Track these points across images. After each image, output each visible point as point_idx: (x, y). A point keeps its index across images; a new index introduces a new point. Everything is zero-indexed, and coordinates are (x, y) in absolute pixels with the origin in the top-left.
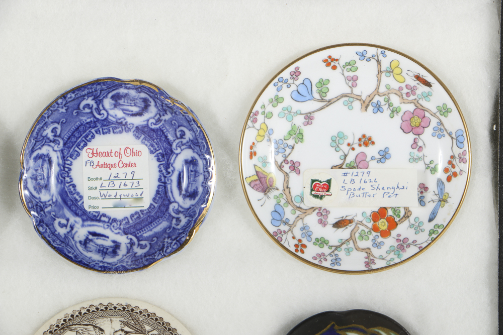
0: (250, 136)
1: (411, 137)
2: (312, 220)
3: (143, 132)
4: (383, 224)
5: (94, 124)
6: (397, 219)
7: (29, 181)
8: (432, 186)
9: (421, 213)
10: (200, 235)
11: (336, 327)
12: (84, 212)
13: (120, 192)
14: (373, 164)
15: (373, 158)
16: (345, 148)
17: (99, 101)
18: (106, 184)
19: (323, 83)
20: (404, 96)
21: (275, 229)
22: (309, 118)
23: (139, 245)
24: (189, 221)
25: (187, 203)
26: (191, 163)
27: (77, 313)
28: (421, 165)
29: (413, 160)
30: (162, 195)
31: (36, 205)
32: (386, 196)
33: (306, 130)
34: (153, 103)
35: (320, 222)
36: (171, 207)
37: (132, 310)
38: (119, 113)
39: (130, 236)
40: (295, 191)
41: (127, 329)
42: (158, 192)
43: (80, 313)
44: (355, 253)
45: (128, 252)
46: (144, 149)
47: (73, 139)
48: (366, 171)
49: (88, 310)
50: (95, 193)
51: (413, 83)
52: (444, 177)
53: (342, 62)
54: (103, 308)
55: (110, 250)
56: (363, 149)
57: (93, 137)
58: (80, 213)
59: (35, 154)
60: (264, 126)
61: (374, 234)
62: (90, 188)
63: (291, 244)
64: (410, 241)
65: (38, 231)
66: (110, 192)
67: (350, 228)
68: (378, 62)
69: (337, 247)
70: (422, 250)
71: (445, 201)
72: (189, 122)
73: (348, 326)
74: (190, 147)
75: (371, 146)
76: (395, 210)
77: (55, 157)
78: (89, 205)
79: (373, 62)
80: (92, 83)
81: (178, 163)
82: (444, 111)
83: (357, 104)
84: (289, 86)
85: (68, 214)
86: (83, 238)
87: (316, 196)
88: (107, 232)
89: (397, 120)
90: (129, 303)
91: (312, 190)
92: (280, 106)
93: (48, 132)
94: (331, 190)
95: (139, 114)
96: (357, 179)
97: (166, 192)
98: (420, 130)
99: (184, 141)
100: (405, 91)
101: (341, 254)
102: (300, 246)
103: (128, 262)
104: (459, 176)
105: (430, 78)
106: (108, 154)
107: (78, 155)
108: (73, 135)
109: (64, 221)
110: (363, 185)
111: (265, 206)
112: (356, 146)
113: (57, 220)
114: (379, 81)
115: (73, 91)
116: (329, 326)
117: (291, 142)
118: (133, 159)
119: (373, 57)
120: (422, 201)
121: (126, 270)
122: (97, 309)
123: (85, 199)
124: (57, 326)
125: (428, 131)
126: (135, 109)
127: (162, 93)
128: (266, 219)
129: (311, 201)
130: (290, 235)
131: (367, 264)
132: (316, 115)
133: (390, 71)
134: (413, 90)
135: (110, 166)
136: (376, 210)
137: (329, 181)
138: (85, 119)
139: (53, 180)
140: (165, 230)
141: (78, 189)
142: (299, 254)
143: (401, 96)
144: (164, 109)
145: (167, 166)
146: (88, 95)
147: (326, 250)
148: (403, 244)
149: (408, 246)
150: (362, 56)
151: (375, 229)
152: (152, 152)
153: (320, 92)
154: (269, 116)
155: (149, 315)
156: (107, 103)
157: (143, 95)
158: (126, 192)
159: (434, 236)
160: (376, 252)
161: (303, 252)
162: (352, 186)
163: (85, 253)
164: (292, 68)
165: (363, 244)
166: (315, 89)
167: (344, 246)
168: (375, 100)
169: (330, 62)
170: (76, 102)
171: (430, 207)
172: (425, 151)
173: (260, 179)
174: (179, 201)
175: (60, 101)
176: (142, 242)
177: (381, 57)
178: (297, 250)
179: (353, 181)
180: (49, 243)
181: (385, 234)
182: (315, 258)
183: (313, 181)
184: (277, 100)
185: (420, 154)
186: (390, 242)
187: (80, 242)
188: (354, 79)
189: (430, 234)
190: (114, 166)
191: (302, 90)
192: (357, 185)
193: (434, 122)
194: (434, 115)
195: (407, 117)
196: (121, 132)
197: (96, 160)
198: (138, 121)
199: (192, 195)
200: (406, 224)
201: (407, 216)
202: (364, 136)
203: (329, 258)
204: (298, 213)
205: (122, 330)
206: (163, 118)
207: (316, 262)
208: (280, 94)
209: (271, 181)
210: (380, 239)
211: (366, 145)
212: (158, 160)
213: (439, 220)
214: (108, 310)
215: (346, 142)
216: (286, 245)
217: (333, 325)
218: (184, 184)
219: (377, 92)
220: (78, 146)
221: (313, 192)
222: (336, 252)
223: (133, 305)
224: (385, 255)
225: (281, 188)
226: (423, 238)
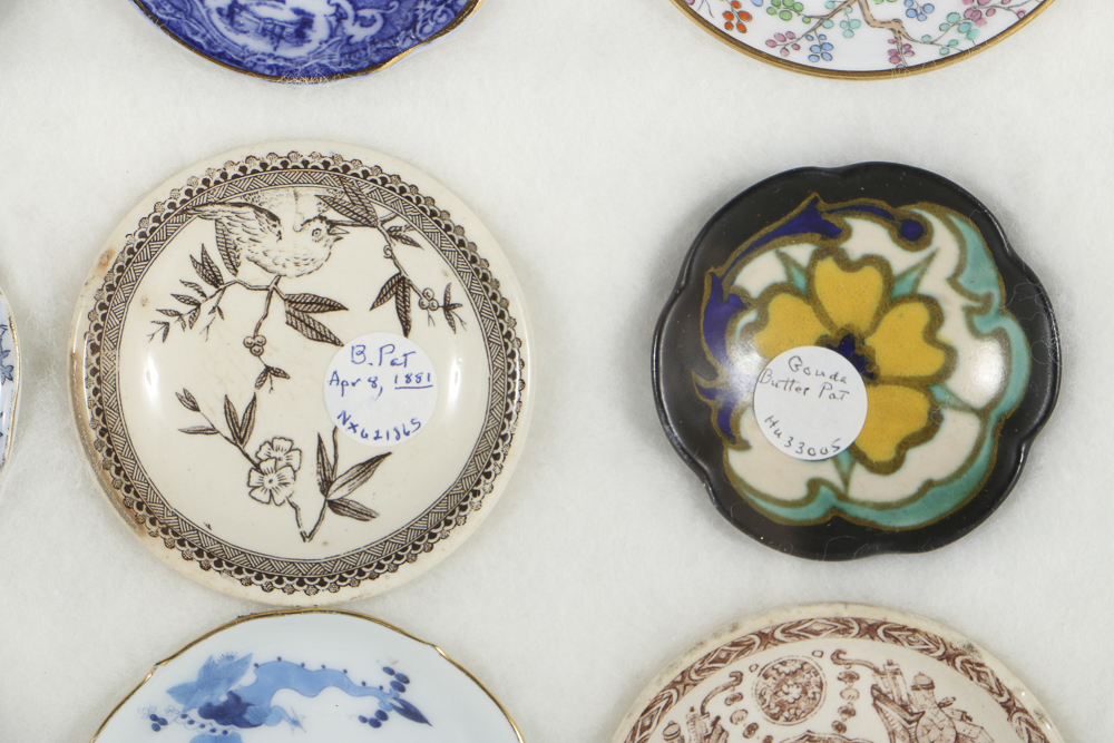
11: (822, 205)
23: (357, 18)
27: (217, 176)
37: (346, 168)
39: (336, 0)
41: (332, 215)
43: (224, 175)
44: (865, 32)
45: (331, 36)
49: (243, 169)
54: (277, 163)
55: (290, 29)
63: (715, 12)
69: (822, 19)
70: (1023, 18)
73: (850, 203)
86: (225, 3)
90: (337, 151)
101: (833, 34)
102: (736, 16)
103: (332, 57)
116: (804, 204)
121: (330, 74)
122: (264, 165)
124: (172, 205)
131: (894, 55)
142: (735, 33)
147: (797, 26)
148: (978, 8)
149: (992, 11)
155: (384, 180)
160: (914, 28)
161: (743, 29)
163: (231, 35)
165: (883, 11)
167: (839, 17)
176: (362, 13)
178: (729, 26)
182: (771, 43)
186: (947, 3)
187: (220, 11)
203: (804, 44)
205: (322, 218)
207: (775, 52)
214: (289, 170)
216: (704, 13)
217: (815, 201)
222: (820, 30)
223: (348, 157)
224: (935, 34)
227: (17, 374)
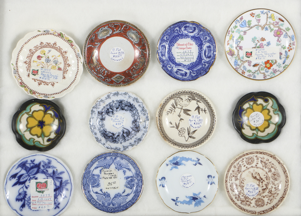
0: (228, 38)
1: (277, 38)
2: (246, 64)
3: (193, 38)
4: (268, 65)
5: (178, 35)
6: (273, 64)
7: (160, 53)
8: (284, 53)
9: (280, 62)
10: (213, 69)
11: (255, 97)
12: (176, 63)
13: (187, 57)
14: (265, 47)
15: (265, 45)
16: (256, 42)
17: (180, 28)
18: (182, 54)
19: (249, 21)
20: (275, 25)
21: (236, 67)
22: (245, 33)
23: (193, 73)
24: (209, 65)
25: (208, 60)
26: (209, 47)
27: (175, 94)
28: (280, 47)
29: (278, 45)
30: (200, 58)
31: (162, 61)
32: (269, 56)
33: (244, 37)
34: (197, 29)
35: (249, 65)
36: (202, 61)
37: (192, 93)
38: (186, 32)
39: (190, 70)
40: (241, 55)
41: (190, 99)
42: (198, 57)
43: (176, 94)
44: (260, 74)
45: (190, 75)
46: (194, 43)
47: (172, 40)
48: (263, 49)
49: (179, 93)
50: (179, 57)
51: (278, 21)
52: (287, 50)
53: (256, 15)
54: (183, 92)
55: (184, 74)
56: (262, 42)
57: (178, 40)
58: (174, 63)
59: (161, 45)
60: (231, 35)
61: (266, 68)
62: (178, 56)
63: (241, 72)
64: (277, 70)
65: (163, 69)
66: (184, 57)
67: (258, 67)
68: (267, 14)
69: (254, 73)
70: (281, 72)
71: (288, 57)
72: (208, 34)
73: (259, 97)
74: (208, 42)
75: (264, 41)
76: (272, 61)
77: (167, 46)
78: (177, 61)
79: (266, 14)
80: (179, 22)
81: (205, 47)
82: (288, 29)
83: (260, 28)
84: (239, 23)
85: (171, 64)
86: (176, 71)
87: (247, 57)
88: (183, 69)
89: (273, 33)
90: (191, 90)
91: (246, 55)
92: (236, 29)
93: (165, 38)
94: (252, 55)
95: (192, 32)
96: (260, 51)
97: (201, 57)
98: (279, 36)
99: (207, 40)
100: (275, 23)
101: (256, 75)
102: (243, 72)
103: (190, 78)
104: (292, 50)
105: (283, 19)
106: (183, 45)
107: (174, 45)
108: (172, 39)
109: (170, 66)
110: (262, 53)
111: (232, 60)
112: (260, 41)
113: (168, 65)
114: (267, 20)
115: (173, 25)
116: (252, 97)
117: (239, 40)
118: (190, 46)
119: (266, 13)
120: (280, 58)
121: (190, 80)
122: (181, 92)
123: (176, 59)
124: (169, 98)
125: (282, 36)
126: (191, 31)
127: (200, 25)
128: (233, 64)
129: (246, 59)
130: (240, 69)
131: (264, 77)
132: (247, 31)
133: (271, 17)
134: (278, 23)
135: (184, 49)
136: (266, 61)
137: (251, 52)
138: (176, 34)
139: (166, 53)
140: (201, 68)
141: (174, 56)
142: (243, 75)
143: (274, 25)
144: (200, 30)
145: (201, 48)
146: (177, 26)
148: (275, 71)
149: (277, 72)
150: (262, 12)
151: (266, 67)
152: (196, 44)
153: (249, 24)
154: (233, 32)
155: (197, 94)
156: (183, 29)
157: (194, 26)
158: (189, 57)
159: (285, 68)
160: (266, 74)
161: (244, 74)
162: (259, 54)
163: (177, 75)
164: (240, 17)
165: (262, 71)
166: (247, 23)
167: (256, 72)
168: (266, 27)
169: (252, 15)
170: (173, 29)
171: (283, 60)
172: (281, 42)
173: (230, 52)
174: (205, 59)
175: (169, 28)
176: (194, 72)
177: (268, 13)
178: (242, 74)
179: (259, 52)
180: (166, 72)
181: (269, 68)
182: (248, 76)
183: (246, 52)
184: (236, 27)
185: (280, 43)
186: (271, 71)
187: (175, 72)
188: (259, 20)
189: (284, 68)
190: (185, 48)
191: (243, 24)
192: (260, 53)
193: (284, 33)
194: (284, 31)
195: (275, 32)
196: (187, 38)
197: (179, 47)
198: (192, 34)
199: (209, 57)
200: (275, 65)
201: (276, 62)
202: (262, 38)
203: (252, 76)
204: (242, 62)
205: (188, 99)
206: (200, 33)
207: (249, 77)
208: (237, 25)
209: (234, 52)
210: (268, 70)
211: (263, 41)
212: (198, 46)
213: (286, 63)
214: (184, 93)
215: (257, 40)
216: (239, 72)
217: (254, 96)
218: (207, 54)
219: (266, 24)
220: (173, 43)
221: (247, 56)
222: (254, 74)
223: (192, 91)
224: (269, 75)
225: (236, 54)
226: (281, 69)
227: (149, 120)
